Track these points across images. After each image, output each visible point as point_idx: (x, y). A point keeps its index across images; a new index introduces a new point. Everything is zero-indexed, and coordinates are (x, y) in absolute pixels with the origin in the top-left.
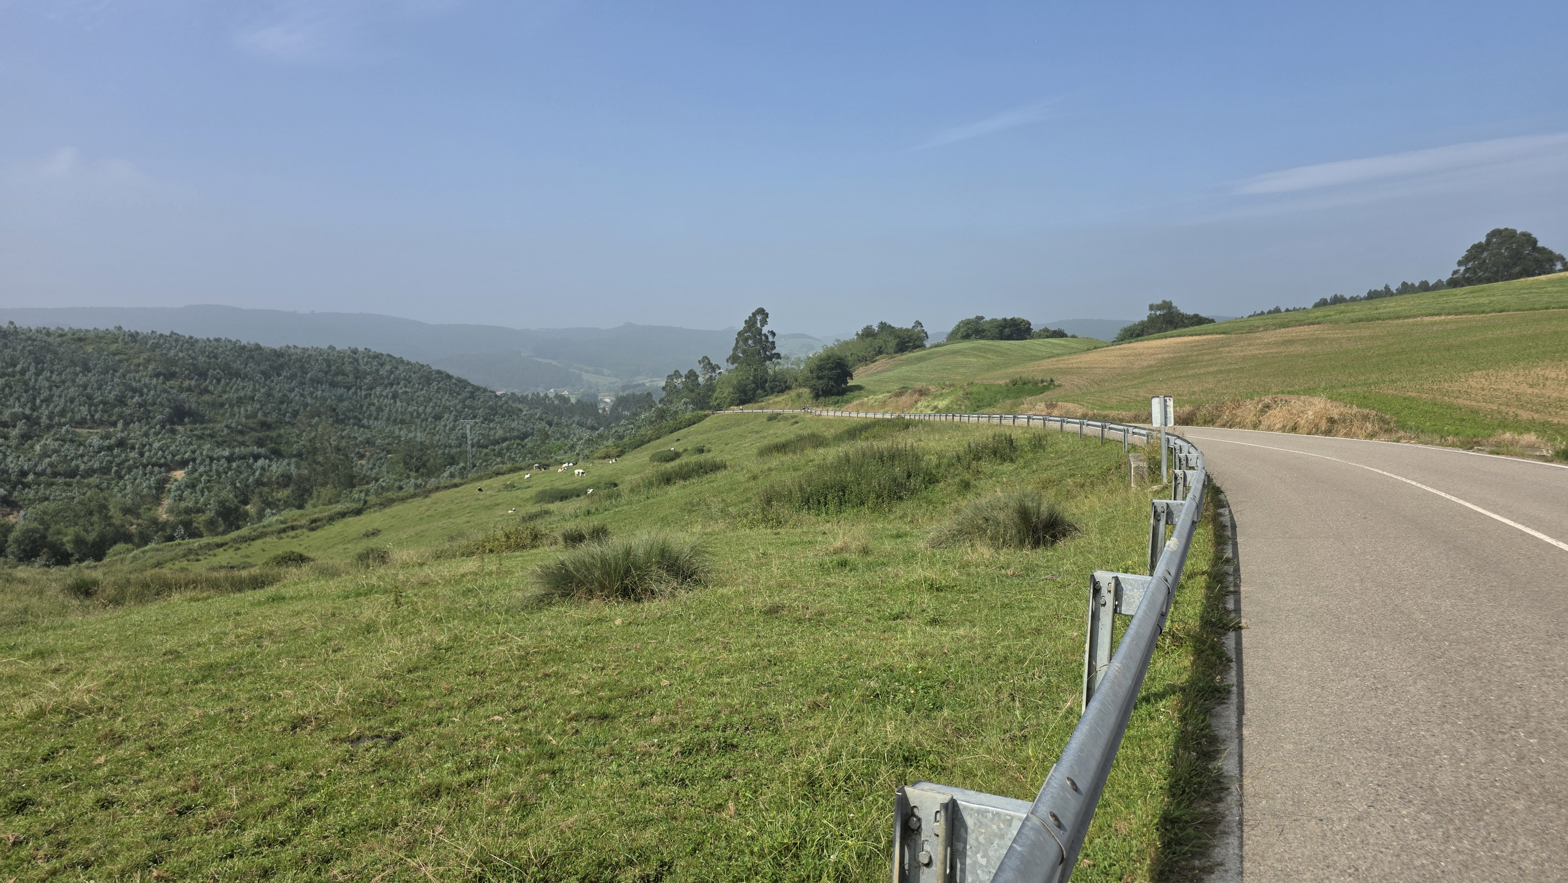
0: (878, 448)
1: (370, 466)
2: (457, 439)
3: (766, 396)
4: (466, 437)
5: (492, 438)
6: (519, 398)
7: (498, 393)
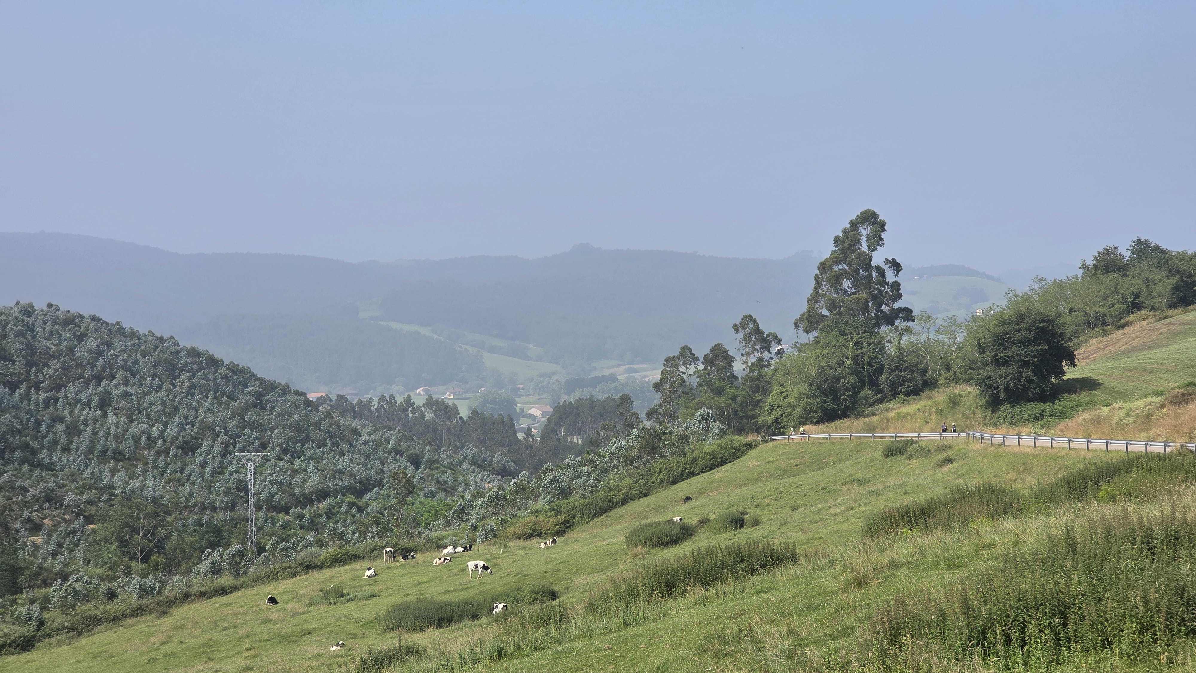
0: (1141, 520)
1: (51, 548)
2: (226, 494)
3: (881, 401)
4: (246, 489)
5: (297, 491)
6: (353, 407)
7: (312, 397)
